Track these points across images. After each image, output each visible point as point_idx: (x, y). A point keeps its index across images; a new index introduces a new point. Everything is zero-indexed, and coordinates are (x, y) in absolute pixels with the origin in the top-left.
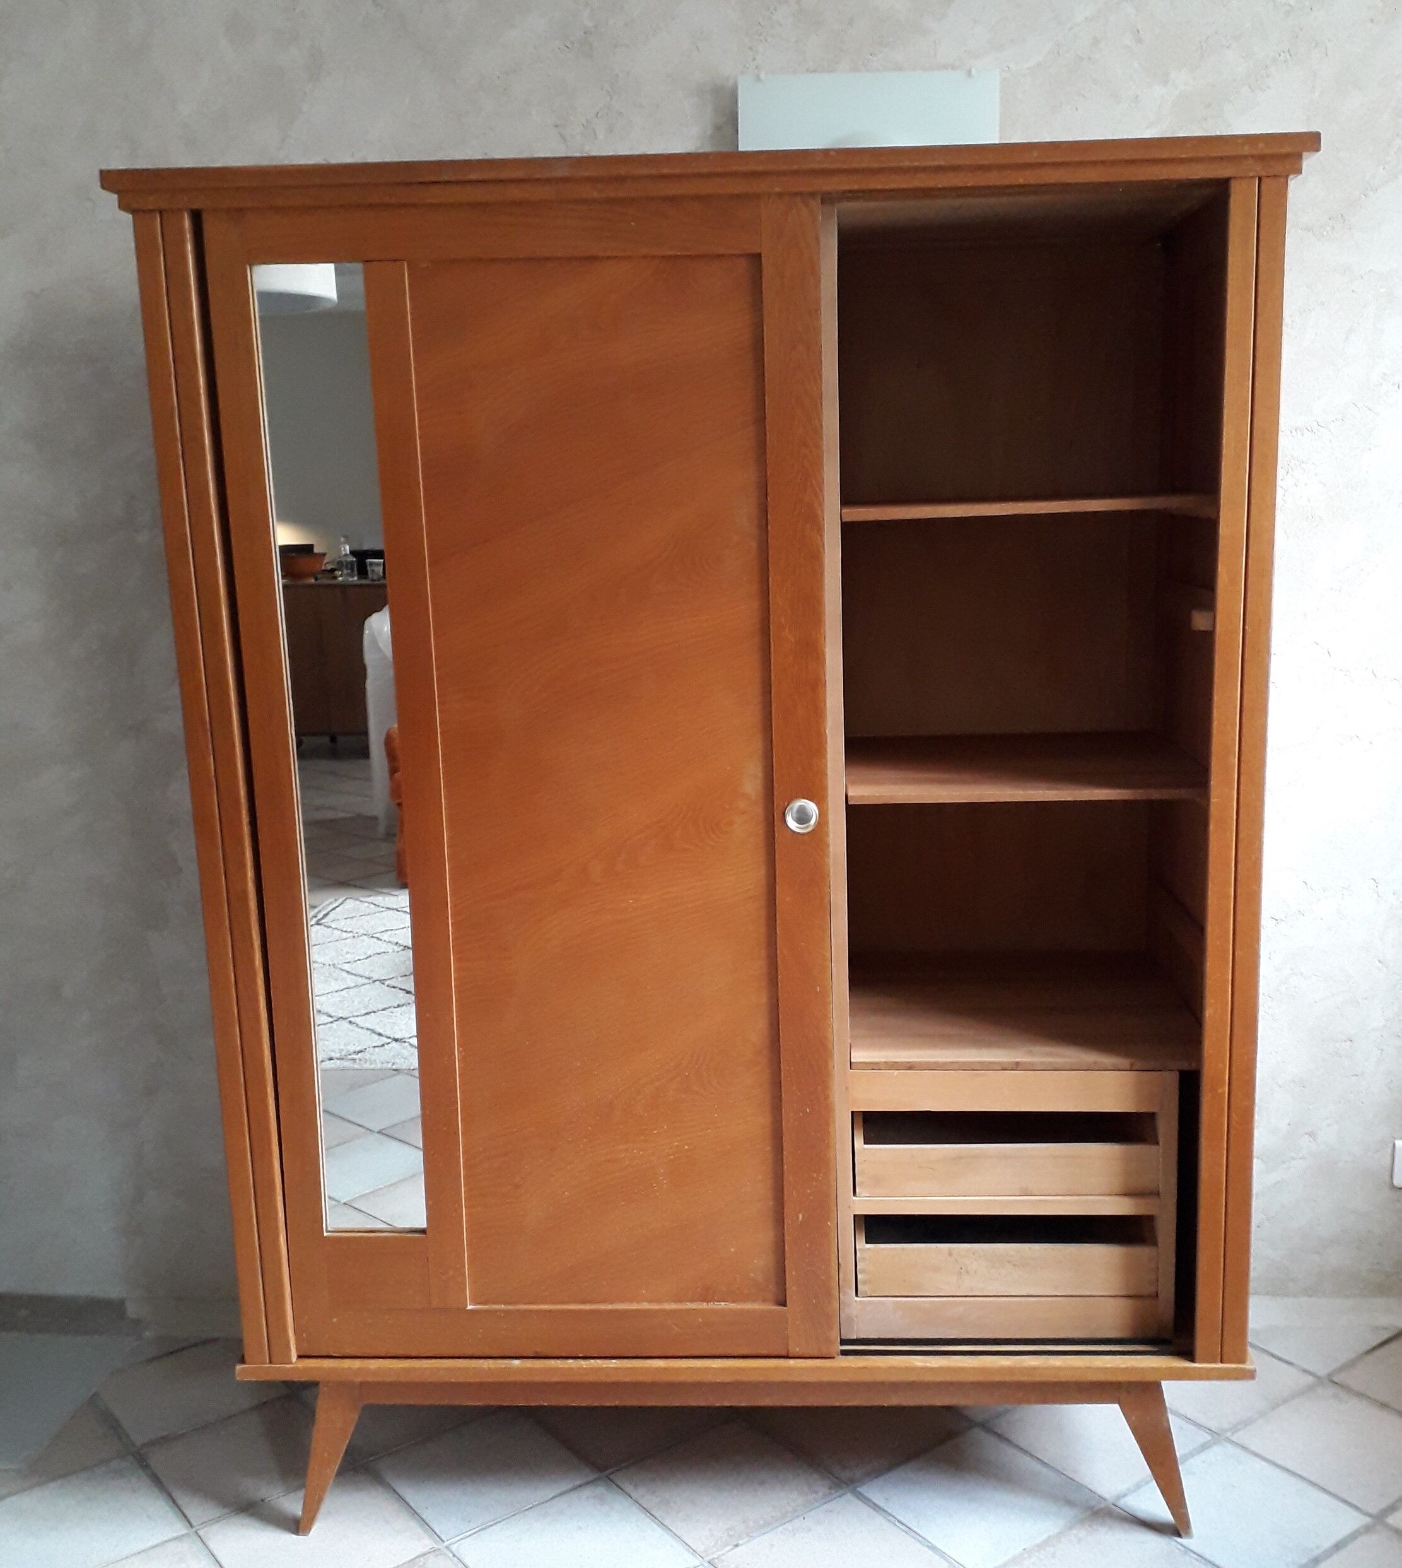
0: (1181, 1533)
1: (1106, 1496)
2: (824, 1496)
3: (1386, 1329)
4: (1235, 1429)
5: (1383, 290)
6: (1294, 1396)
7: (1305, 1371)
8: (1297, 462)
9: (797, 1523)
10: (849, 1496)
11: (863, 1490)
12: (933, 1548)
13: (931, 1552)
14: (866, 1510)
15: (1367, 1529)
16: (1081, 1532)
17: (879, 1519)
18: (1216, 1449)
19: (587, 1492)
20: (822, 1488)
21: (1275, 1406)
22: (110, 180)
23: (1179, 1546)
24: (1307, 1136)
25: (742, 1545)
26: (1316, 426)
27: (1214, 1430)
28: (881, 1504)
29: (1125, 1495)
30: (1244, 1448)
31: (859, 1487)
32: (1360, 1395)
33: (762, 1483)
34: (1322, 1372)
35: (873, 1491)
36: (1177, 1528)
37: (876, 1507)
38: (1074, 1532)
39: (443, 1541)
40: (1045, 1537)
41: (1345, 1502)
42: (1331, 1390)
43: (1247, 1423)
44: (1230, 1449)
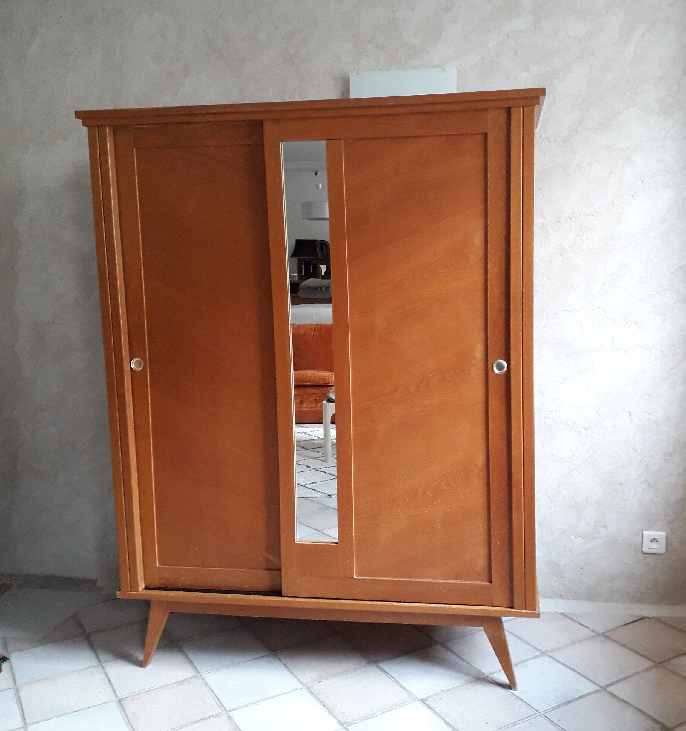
0: (512, 687)
1: (485, 673)
2: (364, 666)
3: (636, 616)
4: (552, 651)
5: (624, 155)
6: (584, 640)
7: (593, 631)
8: (588, 229)
9: (348, 675)
10: (374, 667)
11: (380, 665)
12: (403, 688)
13: (401, 689)
14: (379, 672)
15: (597, 692)
16: (470, 686)
17: (384, 676)
18: (541, 658)
19: (265, 659)
20: (363, 662)
21: (574, 643)
22: (79, 115)
23: (511, 693)
24: (603, 528)
25: (322, 682)
26: (596, 213)
27: (543, 651)
28: (387, 670)
29: (494, 673)
30: (554, 659)
31: (379, 664)
32: (615, 641)
33: (339, 660)
34: (601, 631)
35: (385, 666)
36: (511, 686)
37: (384, 672)
38: (466, 685)
39: (199, 673)
40: (453, 686)
41: (591, 681)
42: (603, 638)
43: (559, 649)
44: (547, 658)
